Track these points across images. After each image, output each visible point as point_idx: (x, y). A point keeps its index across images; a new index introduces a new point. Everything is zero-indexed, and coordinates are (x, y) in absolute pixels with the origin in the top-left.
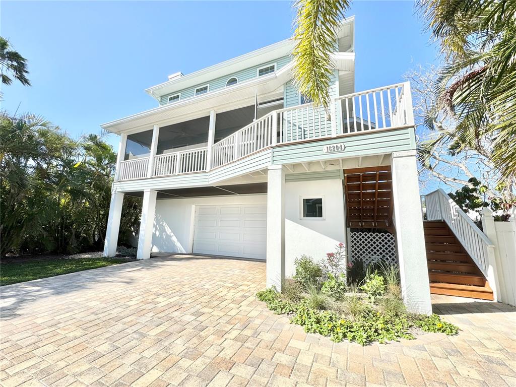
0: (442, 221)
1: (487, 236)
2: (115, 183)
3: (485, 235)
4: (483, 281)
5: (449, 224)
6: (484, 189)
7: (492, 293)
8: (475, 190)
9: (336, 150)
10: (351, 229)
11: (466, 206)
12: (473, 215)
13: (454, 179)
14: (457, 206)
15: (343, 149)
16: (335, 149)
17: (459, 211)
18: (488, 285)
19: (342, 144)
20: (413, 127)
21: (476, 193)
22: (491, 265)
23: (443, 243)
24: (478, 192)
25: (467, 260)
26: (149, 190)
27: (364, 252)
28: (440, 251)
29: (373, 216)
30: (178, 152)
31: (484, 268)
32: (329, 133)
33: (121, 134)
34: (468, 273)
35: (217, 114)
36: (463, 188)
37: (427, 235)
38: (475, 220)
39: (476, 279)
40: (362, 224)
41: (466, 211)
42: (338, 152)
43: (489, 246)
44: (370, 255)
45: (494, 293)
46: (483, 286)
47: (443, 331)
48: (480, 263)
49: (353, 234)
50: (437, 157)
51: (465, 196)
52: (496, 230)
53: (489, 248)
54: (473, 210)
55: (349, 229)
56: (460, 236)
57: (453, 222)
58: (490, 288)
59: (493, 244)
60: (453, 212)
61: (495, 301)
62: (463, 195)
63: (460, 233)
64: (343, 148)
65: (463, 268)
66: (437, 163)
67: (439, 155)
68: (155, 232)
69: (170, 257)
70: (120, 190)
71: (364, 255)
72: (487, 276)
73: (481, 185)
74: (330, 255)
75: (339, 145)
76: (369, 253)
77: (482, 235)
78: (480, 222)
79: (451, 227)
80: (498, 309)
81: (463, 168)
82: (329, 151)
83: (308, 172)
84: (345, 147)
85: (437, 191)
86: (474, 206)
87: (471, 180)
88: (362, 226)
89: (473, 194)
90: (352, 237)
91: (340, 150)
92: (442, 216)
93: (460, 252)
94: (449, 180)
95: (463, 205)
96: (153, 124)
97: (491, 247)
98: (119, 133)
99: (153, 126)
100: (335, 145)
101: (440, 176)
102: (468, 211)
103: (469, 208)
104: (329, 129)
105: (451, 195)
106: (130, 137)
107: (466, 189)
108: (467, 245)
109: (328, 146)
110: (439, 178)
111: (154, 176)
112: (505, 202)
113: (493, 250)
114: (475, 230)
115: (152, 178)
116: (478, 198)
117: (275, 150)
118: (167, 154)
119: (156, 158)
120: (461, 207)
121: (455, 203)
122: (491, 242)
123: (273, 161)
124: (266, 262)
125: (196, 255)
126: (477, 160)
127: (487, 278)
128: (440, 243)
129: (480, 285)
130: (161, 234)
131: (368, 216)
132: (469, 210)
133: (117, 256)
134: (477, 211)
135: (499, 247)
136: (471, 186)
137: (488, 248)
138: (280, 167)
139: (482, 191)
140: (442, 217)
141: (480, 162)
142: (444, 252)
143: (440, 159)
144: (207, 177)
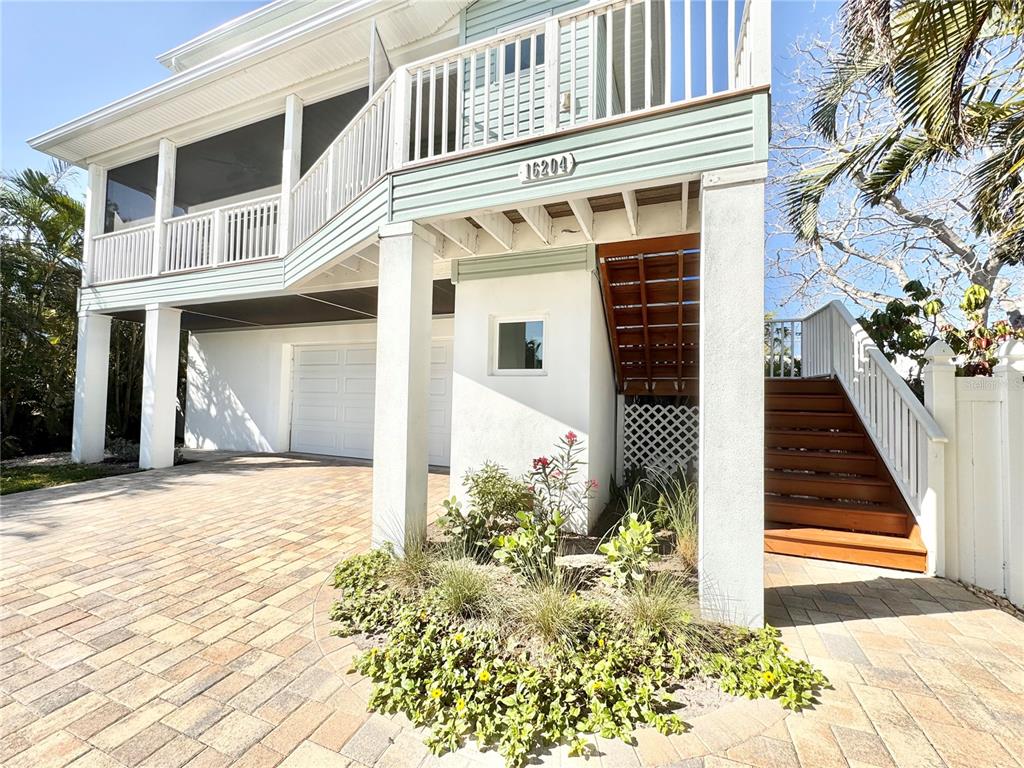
0: (833, 377)
1: (932, 416)
2: (83, 291)
3: (928, 411)
4: (906, 524)
5: (846, 385)
6: (936, 307)
7: (924, 555)
8: (914, 310)
9: (551, 174)
10: (626, 397)
11: (892, 345)
12: (904, 365)
13: (875, 295)
14: (870, 341)
15: (568, 170)
16: (549, 170)
17: (873, 355)
18: (918, 535)
19: (567, 155)
20: (765, 90)
21: (917, 316)
22: (933, 488)
23: (828, 430)
24: (921, 314)
25: (875, 471)
26: (157, 306)
27: (652, 450)
28: (817, 450)
29: (675, 367)
30: (217, 210)
31: (913, 492)
32: (538, 123)
33: (91, 167)
34: (875, 503)
35: (305, 108)
36: (890, 304)
37: (771, 411)
38: (906, 376)
39: (890, 519)
40: (650, 387)
41: (890, 357)
42: (557, 180)
43: (934, 440)
44: (664, 456)
45: (929, 554)
46: (906, 536)
47: (777, 695)
48: (906, 480)
49: (629, 409)
50: (846, 244)
51: (891, 322)
52: (956, 397)
53: (934, 446)
54: (906, 355)
55: (621, 398)
56: (868, 414)
57: (856, 380)
58: (921, 543)
59: (945, 436)
60: (860, 357)
61: (930, 574)
62: (887, 321)
63: (868, 407)
64: (570, 166)
65: (863, 490)
66: (845, 258)
67: (852, 242)
68: (209, 406)
69: (228, 462)
70: (97, 307)
71: (651, 456)
72: (919, 514)
73: (930, 299)
74: (543, 463)
75: (559, 158)
76: (664, 451)
77: (919, 411)
78: (918, 382)
79: (850, 394)
80: (935, 600)
81: (897, 269)
82: (533, 177)
83: (510, 252)
84: (575, 164)
85: (828, 306)
86: (908, 345)
87: (908, 288)
88: (650, 389)
89: (910, 318)
90: (629, 415)
91: (560, 171)
92: (832, 366)
93: (864, 452)
94: (864, 295)
95: (886, 343)
96: (158, 138)
97: (936, 442)
98: (83, 163)
99: (157, 144)
100: (548, 159)
101: (847, 289)
102: (894, 358)
103: (897, 351)
104: (538, 113)
105: (861, 321)
106: (115, 175)
107: (896, 308)
108: (880, 435)
109: (531, 162)
110: (845, 292)
111: (167, 272)
112: (978, 335)
113: (943, 452)
114: (904, 397)
115: (161, 277)
116: (918, 327)
117: (397, 180)
118: (196, 214)
119: (169, 226)
120: (881, 347)
121: (865, 334)
122: (940, 429)
123: (393, 212)
124: (448, 473)
125: (293, 456)
126: (925, 254)
127: (918, 519)
128: (821, 430)
129: (898, 532)
130: (220, 411)
131: (666, 366)
132: (897, 355)
133: (106, 461)
134: (912, 357)
135: (957, 441)
136: (907, 301)
137: (929, 442)
138: (408, 228)
139: (930, 310)
140: (833, 369)
141: (931, 259)
142: (828, 451)
143: (852, 250)
144: (281, 271)
